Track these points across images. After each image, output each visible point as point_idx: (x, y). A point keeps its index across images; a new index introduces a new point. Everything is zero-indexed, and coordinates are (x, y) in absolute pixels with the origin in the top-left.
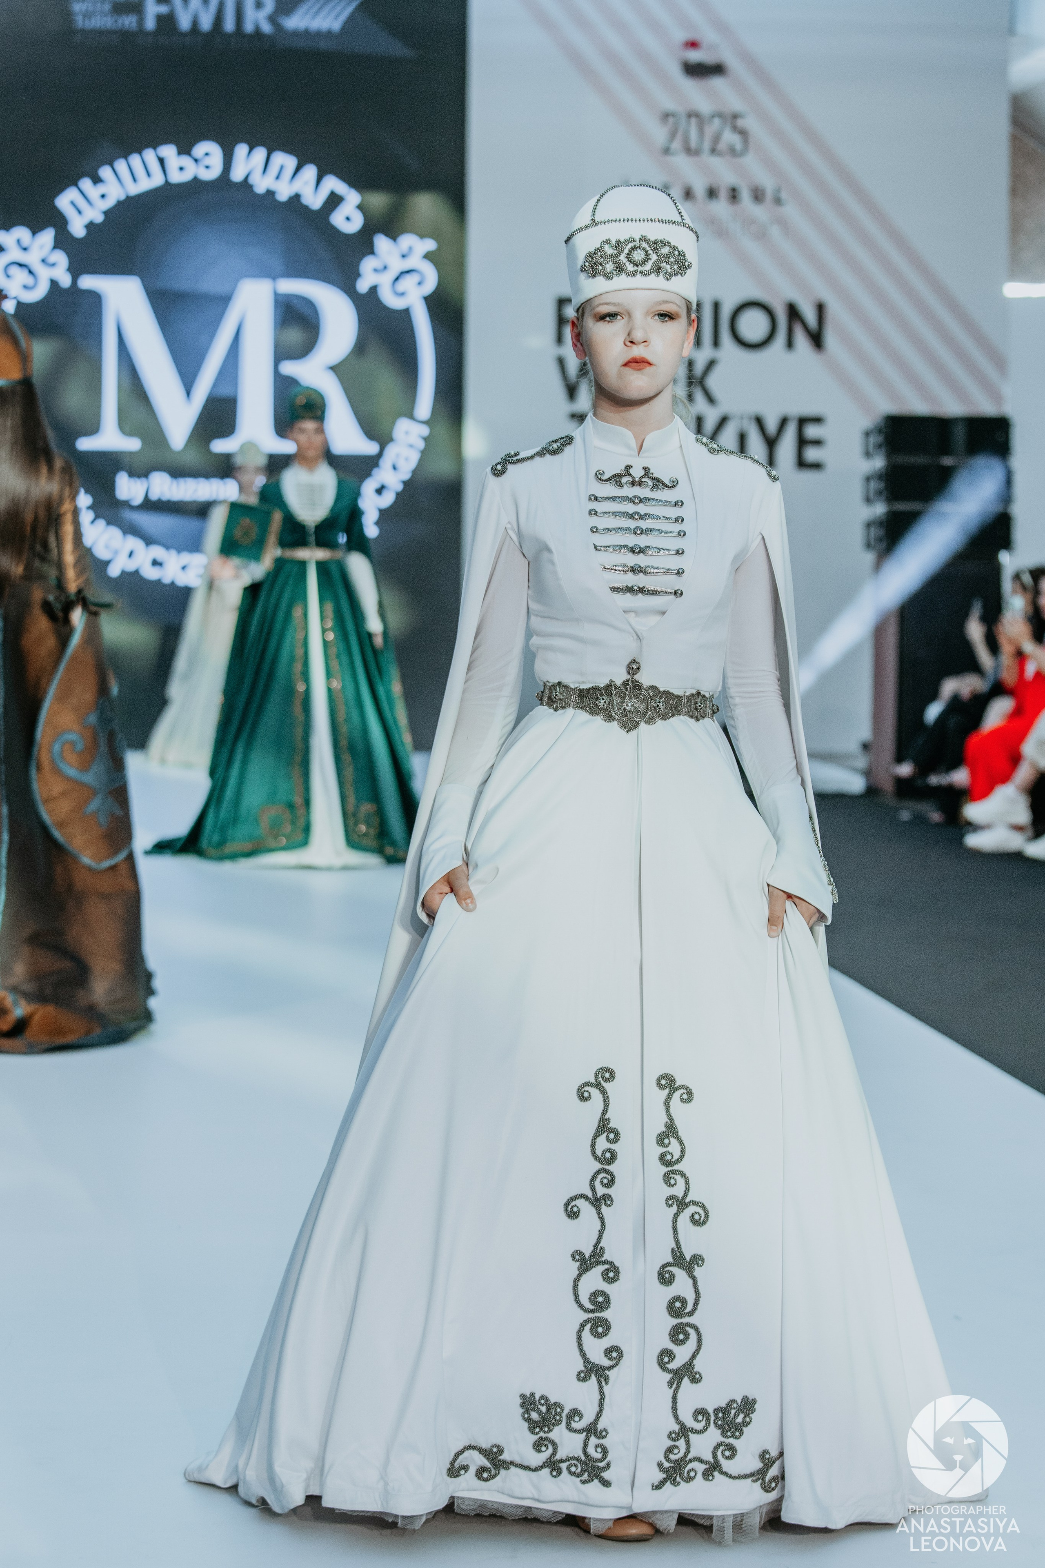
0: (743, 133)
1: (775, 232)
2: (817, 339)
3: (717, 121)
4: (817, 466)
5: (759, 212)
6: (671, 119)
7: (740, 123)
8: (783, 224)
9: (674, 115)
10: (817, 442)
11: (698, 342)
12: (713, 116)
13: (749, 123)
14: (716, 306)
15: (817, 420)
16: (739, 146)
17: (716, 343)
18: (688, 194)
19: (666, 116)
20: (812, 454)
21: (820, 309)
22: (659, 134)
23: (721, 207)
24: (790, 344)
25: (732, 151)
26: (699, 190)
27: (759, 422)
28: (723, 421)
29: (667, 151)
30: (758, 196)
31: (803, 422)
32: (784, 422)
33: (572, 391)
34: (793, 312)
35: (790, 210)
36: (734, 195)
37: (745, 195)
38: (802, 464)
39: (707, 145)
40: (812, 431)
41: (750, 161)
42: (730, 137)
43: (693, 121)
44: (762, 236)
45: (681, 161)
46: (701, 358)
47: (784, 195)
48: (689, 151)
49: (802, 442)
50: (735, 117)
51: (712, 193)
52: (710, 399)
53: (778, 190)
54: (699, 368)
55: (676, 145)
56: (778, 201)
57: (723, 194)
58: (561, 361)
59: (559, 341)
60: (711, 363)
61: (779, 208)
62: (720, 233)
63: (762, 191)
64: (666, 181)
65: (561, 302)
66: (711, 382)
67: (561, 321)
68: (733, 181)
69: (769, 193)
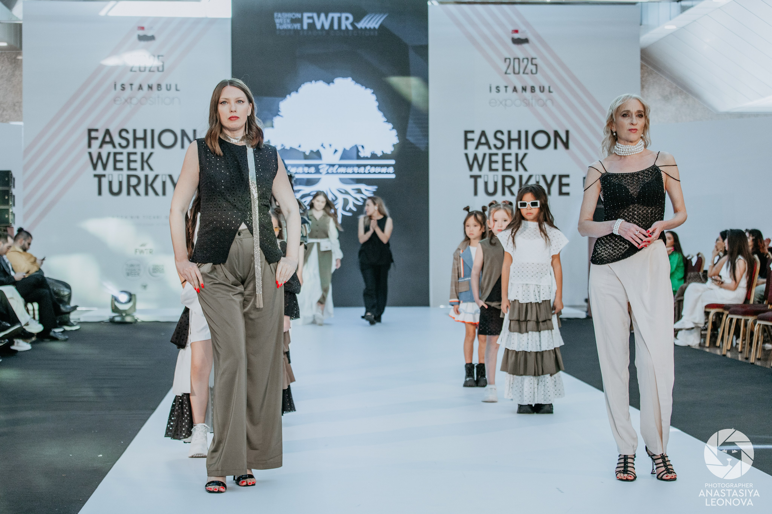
0: (536, 65)
1: (549, 103)
2: (566, 145)
3: (525, 61)
4: (568, 194)
5: (542, 96)
6: (508, 60)
7: (534, 61)
8: (552, 100)
9: (510, 59)
10: (568, 185)
11: (520, 147)
12: (523, 59)
13: (538, 61)
14: (527, 132)
15: (567, 176)
16: (534, 71)
17: (527, 147)
18: (515, 89)
19: (506, 59)
20: (565, 189)
21: (567, 132)
22: (503, 67)
23: (528, 94)
24: (556, 147)
25: (532, 73)
26: (519, 88)
27: (544, 177)
28: (530, 177)
29: (506, 73)
30: (542, 90)
31: (561, 177)
32: (554, 177)
33: (471, 167)
34: (556, 134)
35: (555, 95)
36: (533, 89)
37: (537, 89)
38: (561, 193)
39: (522, 71)
40: (564, 181)
41: (538, 76)
42: (530, 67)
43: (517, 61)
44: (544, 105)
45: (512, 77)
46: (521, 154)
47: (551, 90)
48: (514, 73)
49: (561, 185)
50: (532, 59)
51: (524, 89)
52: (525, 169)
53: (549, 87)
54: (520, 158)
55: (510, 70)
56: (550, 92)
57: (529, 89)
58: (466, 155)
59: (466, 147)
60: (525, 155)
61: (551, 94)
62: (528, 104)
63: (544, 87)
64: (506, 85)
65: (466, 132)
66: (524, 162)
67: (466, 140)
68: (532, 84)
69: (547, 88)
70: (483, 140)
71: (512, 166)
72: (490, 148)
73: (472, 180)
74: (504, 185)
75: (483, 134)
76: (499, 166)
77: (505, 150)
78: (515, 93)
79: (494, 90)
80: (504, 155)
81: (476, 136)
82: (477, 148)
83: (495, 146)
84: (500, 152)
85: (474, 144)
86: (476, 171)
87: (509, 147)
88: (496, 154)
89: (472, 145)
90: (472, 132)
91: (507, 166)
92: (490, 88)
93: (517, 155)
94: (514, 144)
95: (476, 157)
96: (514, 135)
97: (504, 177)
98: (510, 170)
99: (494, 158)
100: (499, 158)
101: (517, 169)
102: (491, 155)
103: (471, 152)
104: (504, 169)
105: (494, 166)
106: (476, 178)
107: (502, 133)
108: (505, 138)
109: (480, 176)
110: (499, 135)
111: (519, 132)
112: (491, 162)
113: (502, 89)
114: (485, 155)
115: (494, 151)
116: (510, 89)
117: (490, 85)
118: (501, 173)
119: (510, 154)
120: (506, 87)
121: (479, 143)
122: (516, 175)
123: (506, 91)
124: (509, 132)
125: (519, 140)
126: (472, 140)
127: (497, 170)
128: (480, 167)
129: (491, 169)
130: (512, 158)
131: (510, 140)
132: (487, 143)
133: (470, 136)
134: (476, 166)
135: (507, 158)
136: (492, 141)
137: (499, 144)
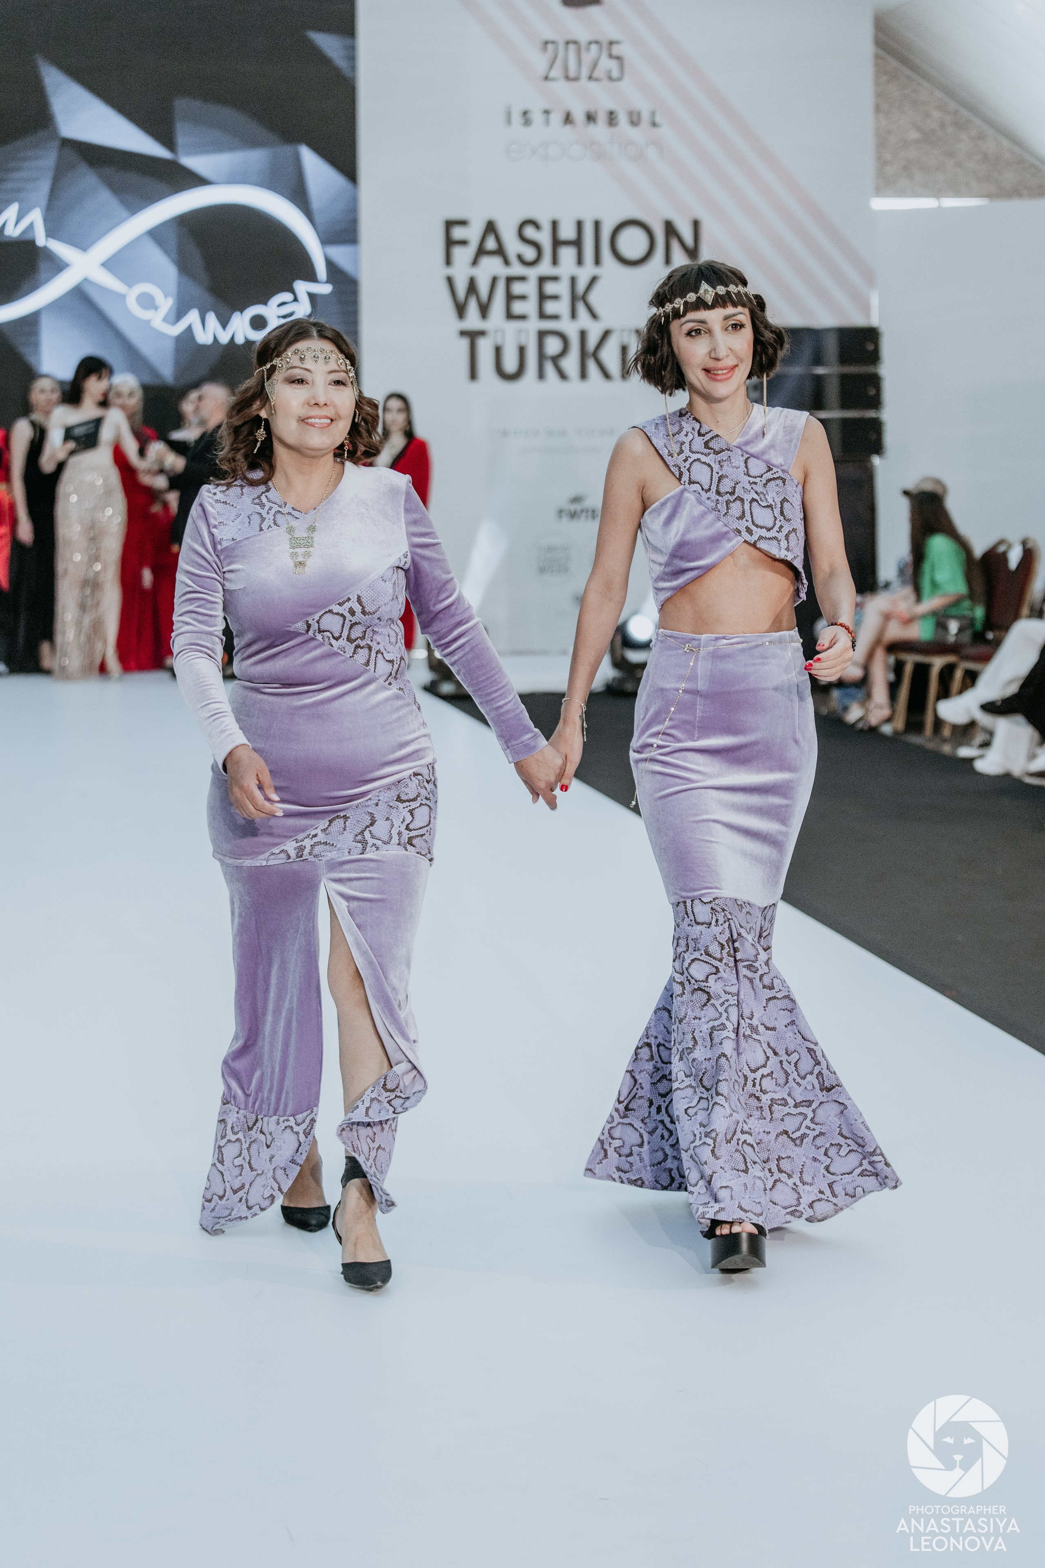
0: (620, 60)
1: (652, 153)
2: (694, 255)
3: (595, 49)
5: (636, 134)
6: (551, 47)
7: (616, 50)
8: (659, 145)
9: (555, 43)
11: (580, 261)
12: (589, 43)
13: (625, 49)
14: (597, 225)
16: (616, 74)
17: (597, 261)
18: (568, 119)
19: (545, 43)
21: (696, 224)
22: (541, 62)
23: (600, 130)
24: (668, 260)
25: (610, 78)
26: (579, 116)
28: (606, 334)
29: (546, 78)
30: (635, 120)
33: (461, 310)
34: (670, 230)
35: (665, 132)
36: (612, 119)
37: (623, 119)
39: (585, 73)
41: (627, 86)
42: (606, 64)
43: (572, 48)
44: (640, 157)
45: (562, 86)
46: (584, 275)
47: (658, 119)
48: (567, 78)
50: (611, 43)
51: (590, 118)
52: (594, 315)
53: (653, 114)
54: (581, 287)
55: (557, 72)
56: (654, 124)
57: (602, 118)
58: (450, 281)
59: (448, 261)
60: (594, 280)
61: (656, 130)
62: (600, 155)
63: (639, 114)
64: (546, 106)
65: (450, 224)
66: (593, 298)
67: (450, 243)
68: (612, 106)
69: (646, 117)
70: (491, 244)
71: (560, 307)
72: (507, 262)
73: (465, 343)
74: (542, 356)
75: (491, 228)
76: (529, 307)
77: (545, 268)
78: (568, 127)
79: (517, 119)
80: (542, 280)
81: (473, 233)
82: (475, 262)
83: (520, 258)
84: (533, 273)
85: (469, 252)
86: (473, 320)
87: (555, 261)
88: (522, 279)
89: (462, 255)
90: (463, 223)
91: (551, 307)
92: (509, 115)
93: (573, 280)
94: (567, 254)
95: (472, 287)
96: (567, 232)
97: (542, 335)
98: (555, 317)
99: (518, 288)
100: (529, 288)
101: (574, 315)
102: (510, 280)
103: (461, 271)
104: (542, 316)
105: (518, 307)
106: (473, 336)
107: (536, 225)
108: (544, 238)
109: (482, 333)
110: (530, 232)
111: (580, 225)
112: (510, 298)
113: (537, 117)
114: (494, 280)
115: (517, 269)
116: (556, 118)
117: (509, 107)
118: (534, 324)
119: (555, 279)
120: (547, 112)
121: (481, 252)
122: (571, 329)
123: (547, 122)
124: (555, 225)
125: (577, 243)
126: (463, 243)
127: (523, 317)
128: (484, 310)
129: (510, 316)
130: (561, 288)
131: (557, 243)
132: (500, 251)
133: (458, 233)
134: (473, 308)
135: (550, 288)
136: (513, 246)
137: (530, 253)
